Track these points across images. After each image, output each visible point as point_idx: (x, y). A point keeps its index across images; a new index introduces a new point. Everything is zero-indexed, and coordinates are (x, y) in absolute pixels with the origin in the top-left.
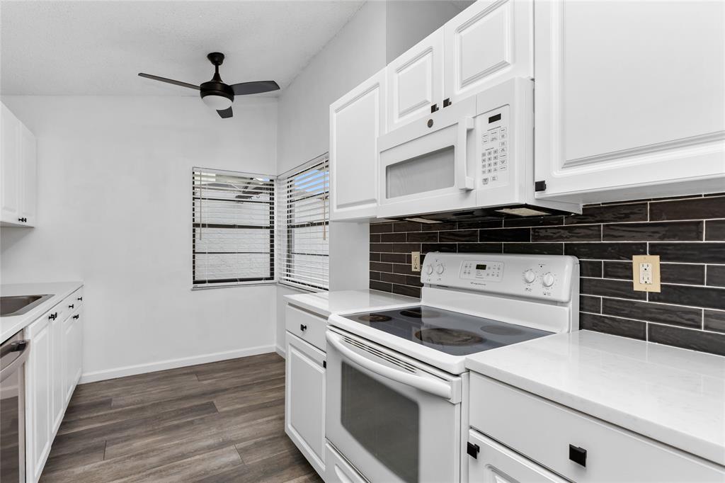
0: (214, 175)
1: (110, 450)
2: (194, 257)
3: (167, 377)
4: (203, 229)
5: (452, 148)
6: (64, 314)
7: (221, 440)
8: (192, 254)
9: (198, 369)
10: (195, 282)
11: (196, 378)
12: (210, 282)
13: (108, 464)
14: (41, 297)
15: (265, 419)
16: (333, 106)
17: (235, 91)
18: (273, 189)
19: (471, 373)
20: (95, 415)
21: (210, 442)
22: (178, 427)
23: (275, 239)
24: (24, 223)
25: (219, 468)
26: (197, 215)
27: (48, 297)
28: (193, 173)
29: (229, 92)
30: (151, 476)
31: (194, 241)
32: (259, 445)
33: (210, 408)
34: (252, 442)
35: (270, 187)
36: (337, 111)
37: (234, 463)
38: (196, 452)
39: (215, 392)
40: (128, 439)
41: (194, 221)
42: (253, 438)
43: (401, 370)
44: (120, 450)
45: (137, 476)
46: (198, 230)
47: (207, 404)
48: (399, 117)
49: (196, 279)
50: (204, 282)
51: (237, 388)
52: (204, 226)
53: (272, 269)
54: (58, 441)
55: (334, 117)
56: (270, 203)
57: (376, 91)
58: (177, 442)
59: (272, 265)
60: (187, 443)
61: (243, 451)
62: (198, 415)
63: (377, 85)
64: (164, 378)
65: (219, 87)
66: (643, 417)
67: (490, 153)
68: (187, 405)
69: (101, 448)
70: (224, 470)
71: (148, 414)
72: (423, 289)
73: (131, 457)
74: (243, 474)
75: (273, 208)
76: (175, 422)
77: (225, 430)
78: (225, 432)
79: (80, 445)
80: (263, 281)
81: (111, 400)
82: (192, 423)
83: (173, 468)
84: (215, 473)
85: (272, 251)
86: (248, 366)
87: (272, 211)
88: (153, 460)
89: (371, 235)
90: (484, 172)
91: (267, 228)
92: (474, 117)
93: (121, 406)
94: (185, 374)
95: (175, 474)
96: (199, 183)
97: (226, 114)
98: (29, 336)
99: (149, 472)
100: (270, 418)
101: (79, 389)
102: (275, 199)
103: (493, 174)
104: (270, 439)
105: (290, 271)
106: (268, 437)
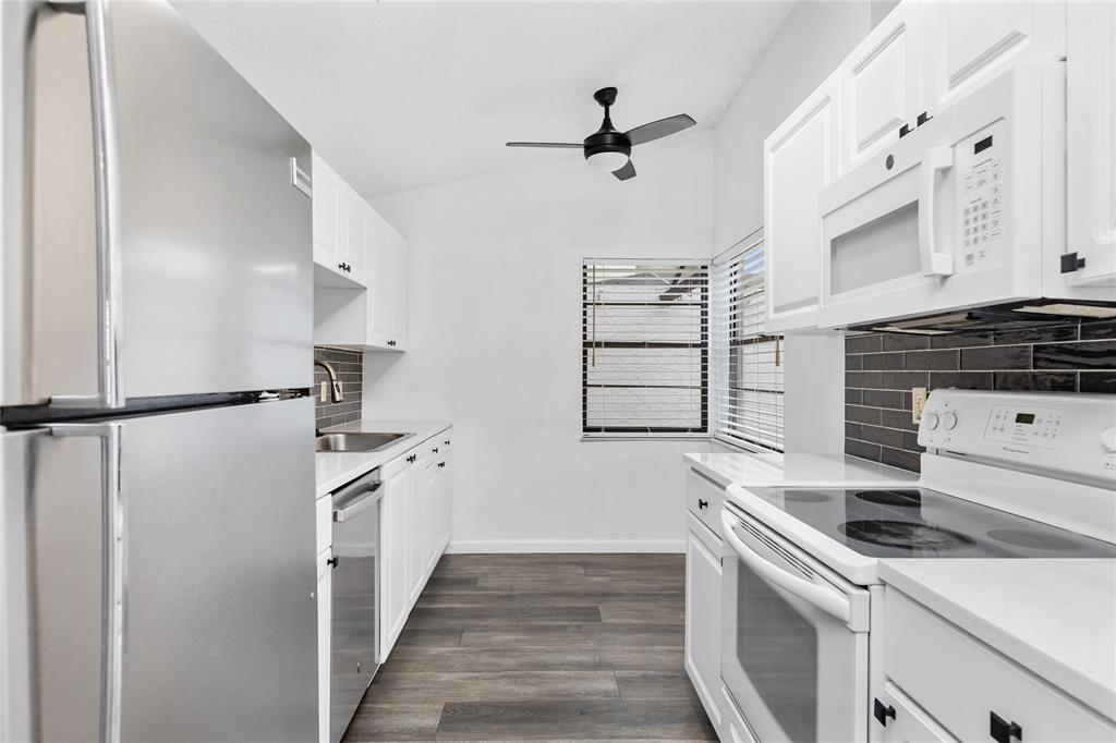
0: (634, 267)
1: (468, 637)
2: (585, 392)
3: (546, 563)
4: (596, 349)
5: (916, 204)
6: (425, 459)
7: (597, 659)
8: (581, 387)
9: (590, 559)
10: (586, 429)
11: (582, 571)
12: (608, 430)
13: (462, 652)
14: (402, 435)
15: (665, 647)
16: (769, 142)
17: (633, 139)
18: (706, 282)
19: (887, 588)
20: (458, 593)
21: (582, 658)
22: (547, 629)
23: (710, 364)
24: (393, 347)
25: (587, 694)
26: (589, 328)
27: (410, 435)
28: (585, 267)
29: (623, 143)
30: (505, 679)
31: (585, 368)
32: (647, 680)
33: (593, 614)
34: (640, 673)
35: (701, 279)
36: (774, 149)
37: (607, 693)
38: (562, 666)
39: (605, 595)
40: (487, 629)
41: (585, 337)
42: (641, 668)
43: (797, 575)
44: (477, 641)
45: (490, 674)
46: (590, 350)
47: (589, 608)
48: (860, 151)
49: (588, 425)
50: (598, 430)
51: (635, 596)
52: (598, 345)
53: (705, 415)
54: (416, 614)
55: (770, 160)
56: (703, 306)
57: (827, 109)
58: (541, 647)
59: (704, 407)
60: (554, 652)
61: (623, 682)
62: (576, 621)
63: (828, 99)
64: (542, 563)
65: (609, 139)
66: (1090, 676)
67: (976, 209)
68: (562, 604)
69: (457, 633)
70: (594, 698)
71: (516, 605)
72: (923, 456)
73: (487, 651)
74: (616, 711)
75: (706, 313)
76: (545, 623)
77: (604, 648)
78: (605, 651)
79: (437, 623)
80: (688, 434)
81: (477, 579)
82: (564, 628)
83: (531, 677)
84: (580, 698)
85: (705, 384)
86: (659, 567)
87: (704, 317)
88: (511, 662)
89: (846, 357)
90: (967, 243)
91: (694, 346)
92: (954, 146)
93: (485, 589)
94: (568, 563)
95: (531, 685)
96: (592, 281)
97: (626, 173)
98: (384, 475)
99: (503, 674)
100: (673, 648)
101: (444, 559)
102: (710, 298)
103: (981, 246)
104: (666, 677)
105: (734, 420)
106: (664, 673)
